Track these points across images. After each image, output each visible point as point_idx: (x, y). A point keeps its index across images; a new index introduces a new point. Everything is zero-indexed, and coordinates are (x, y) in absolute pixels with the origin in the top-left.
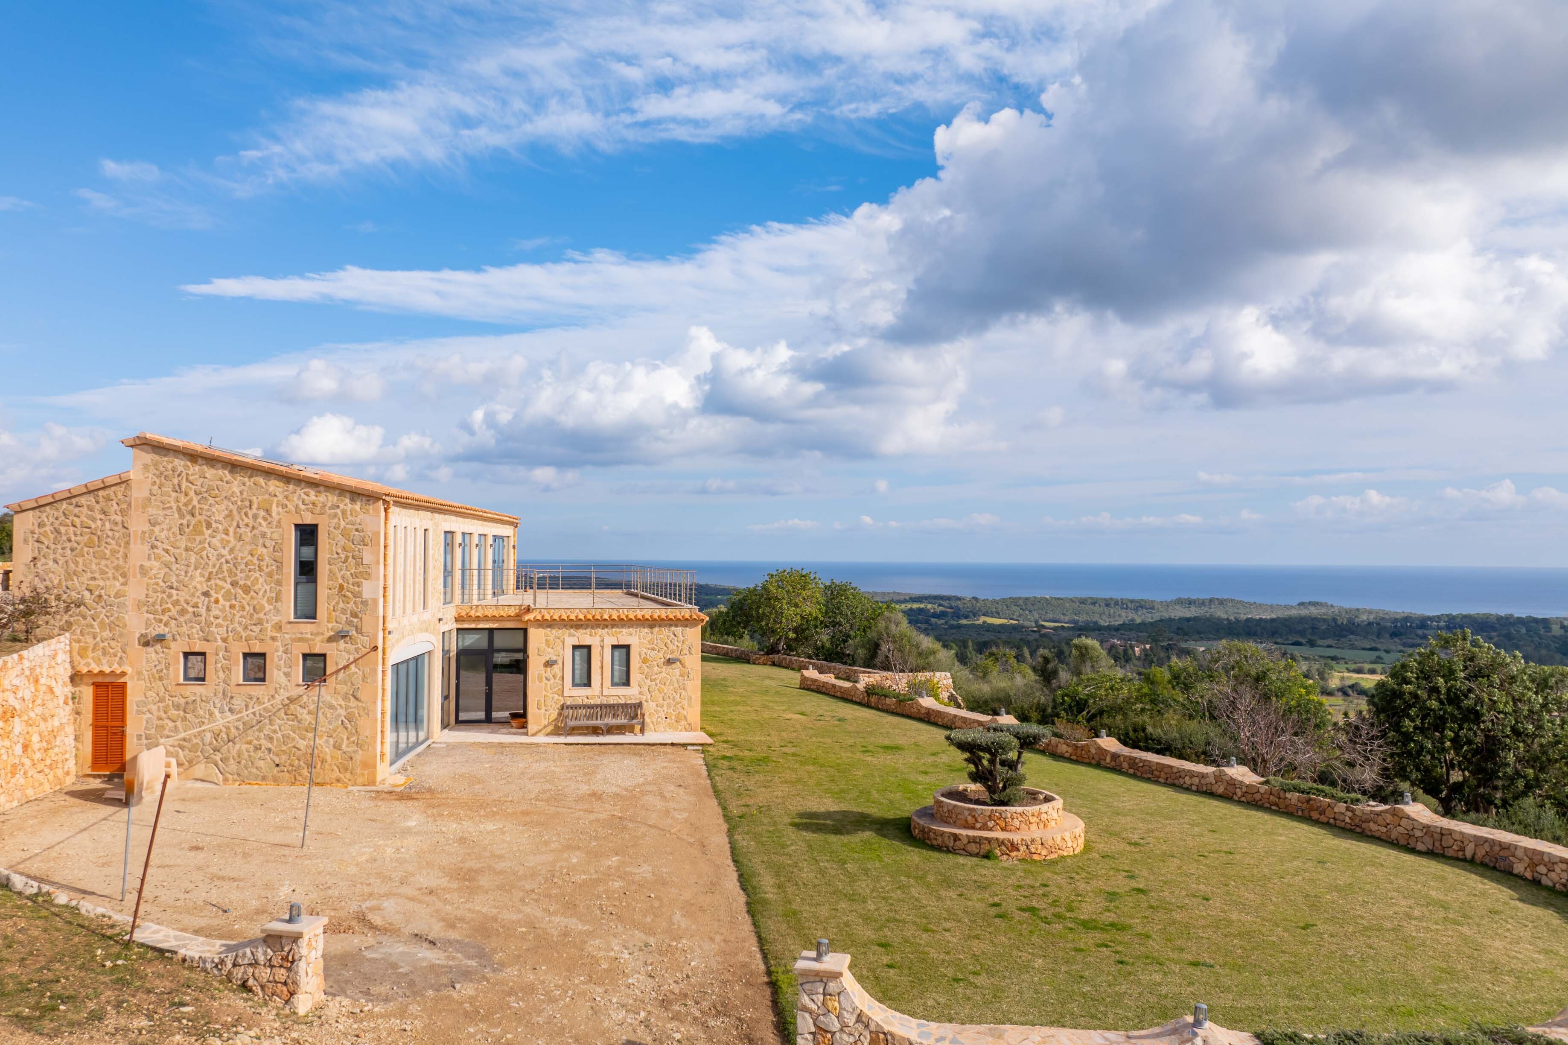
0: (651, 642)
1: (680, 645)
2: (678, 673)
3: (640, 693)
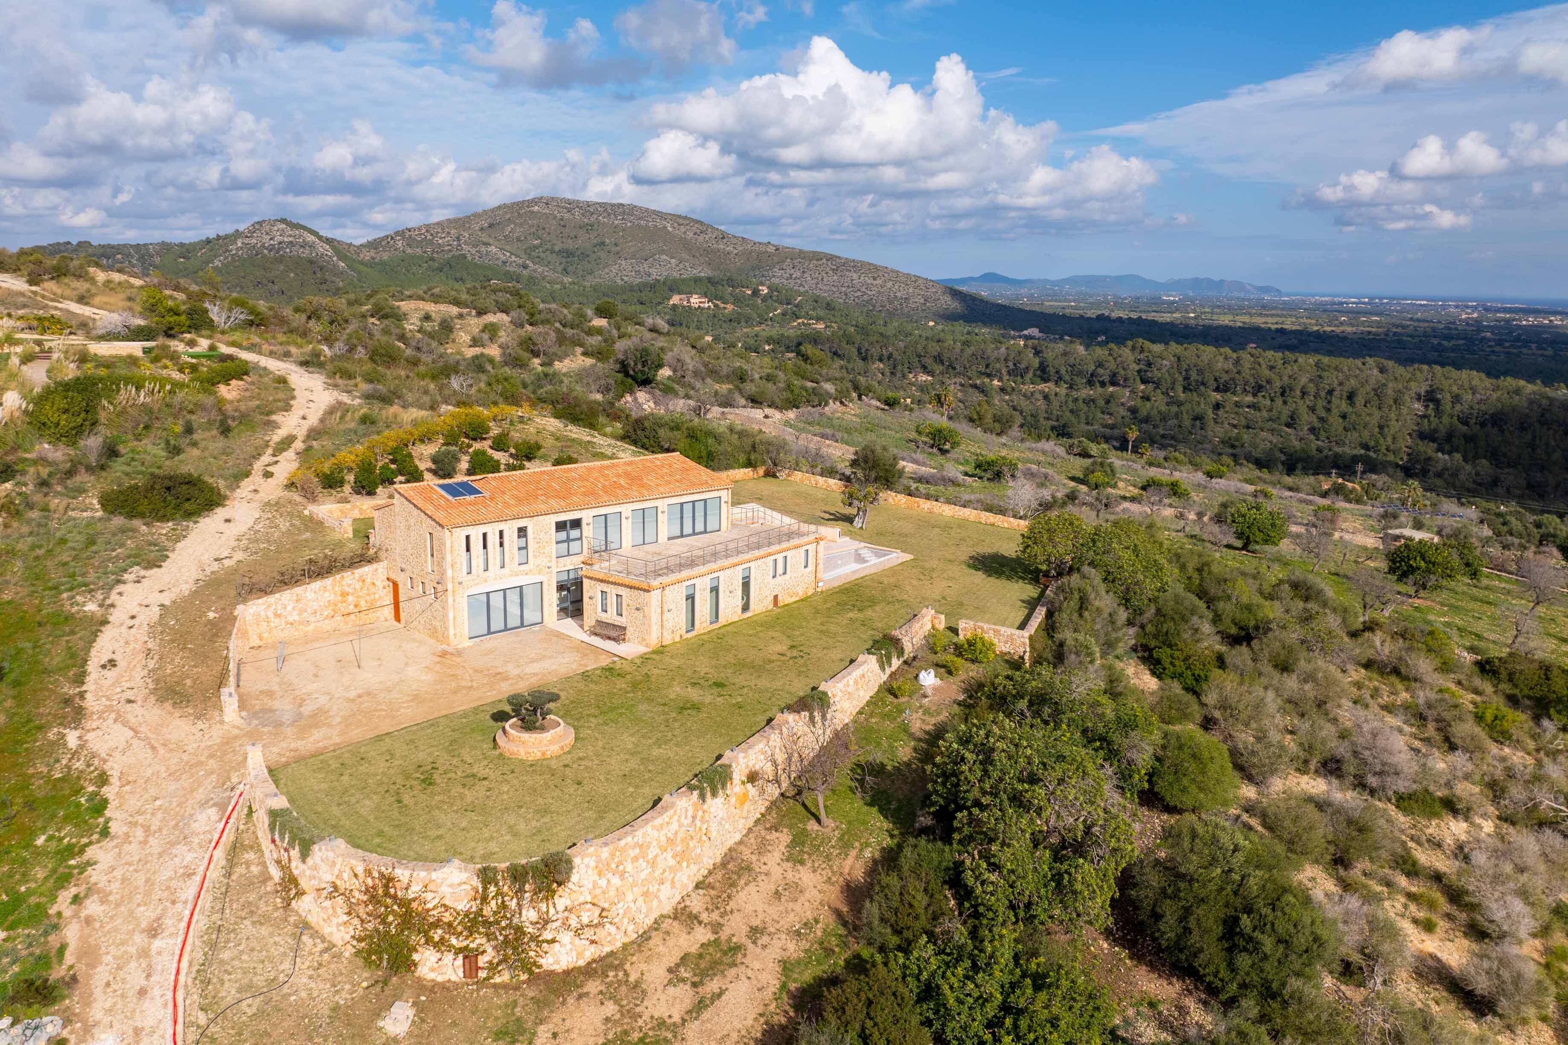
0: (630, 596)
1: (642, 600)
2: (642, 616)
3: (627, 622)
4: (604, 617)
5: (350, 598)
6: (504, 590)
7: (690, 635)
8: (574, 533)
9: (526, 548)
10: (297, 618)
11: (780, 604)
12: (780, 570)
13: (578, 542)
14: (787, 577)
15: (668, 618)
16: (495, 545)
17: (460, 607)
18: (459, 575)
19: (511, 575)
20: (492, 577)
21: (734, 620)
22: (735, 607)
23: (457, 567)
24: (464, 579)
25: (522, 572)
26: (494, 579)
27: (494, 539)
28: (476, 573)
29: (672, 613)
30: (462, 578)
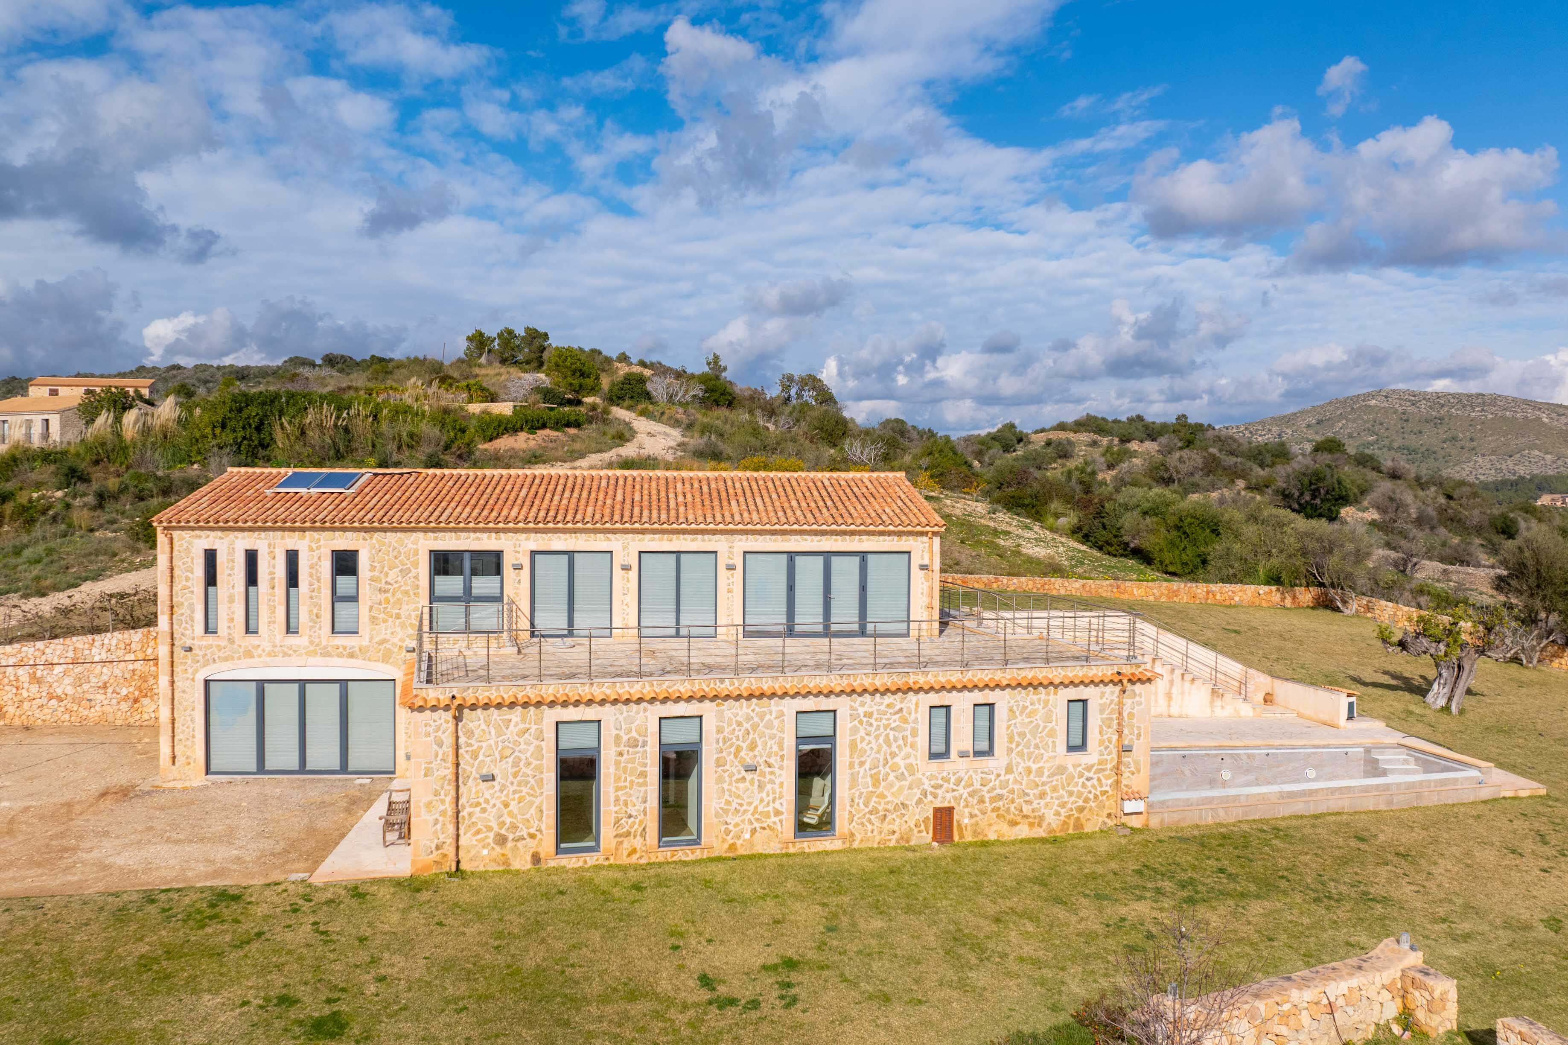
6: (303, 683)
7: (572, 862)
8: (483, 585)
9: (352, 598)
10: (70, 690)
11: (964, 836)
13: (492, 607)
14: (997, 763)
15: (481, 800)
16: (276, 581)
17: (185, 703)
18: (187, 632)
19: (313, 653)
20: (267, 649)
21: (759, 849)
22: (767, 815)
23: (182, 614)
24: (196, 642)
25: (341, 650)
26: (269, 655)
27: (274, 567)
28: (226, 634)
29: (497, 788)
30: (193, 639)
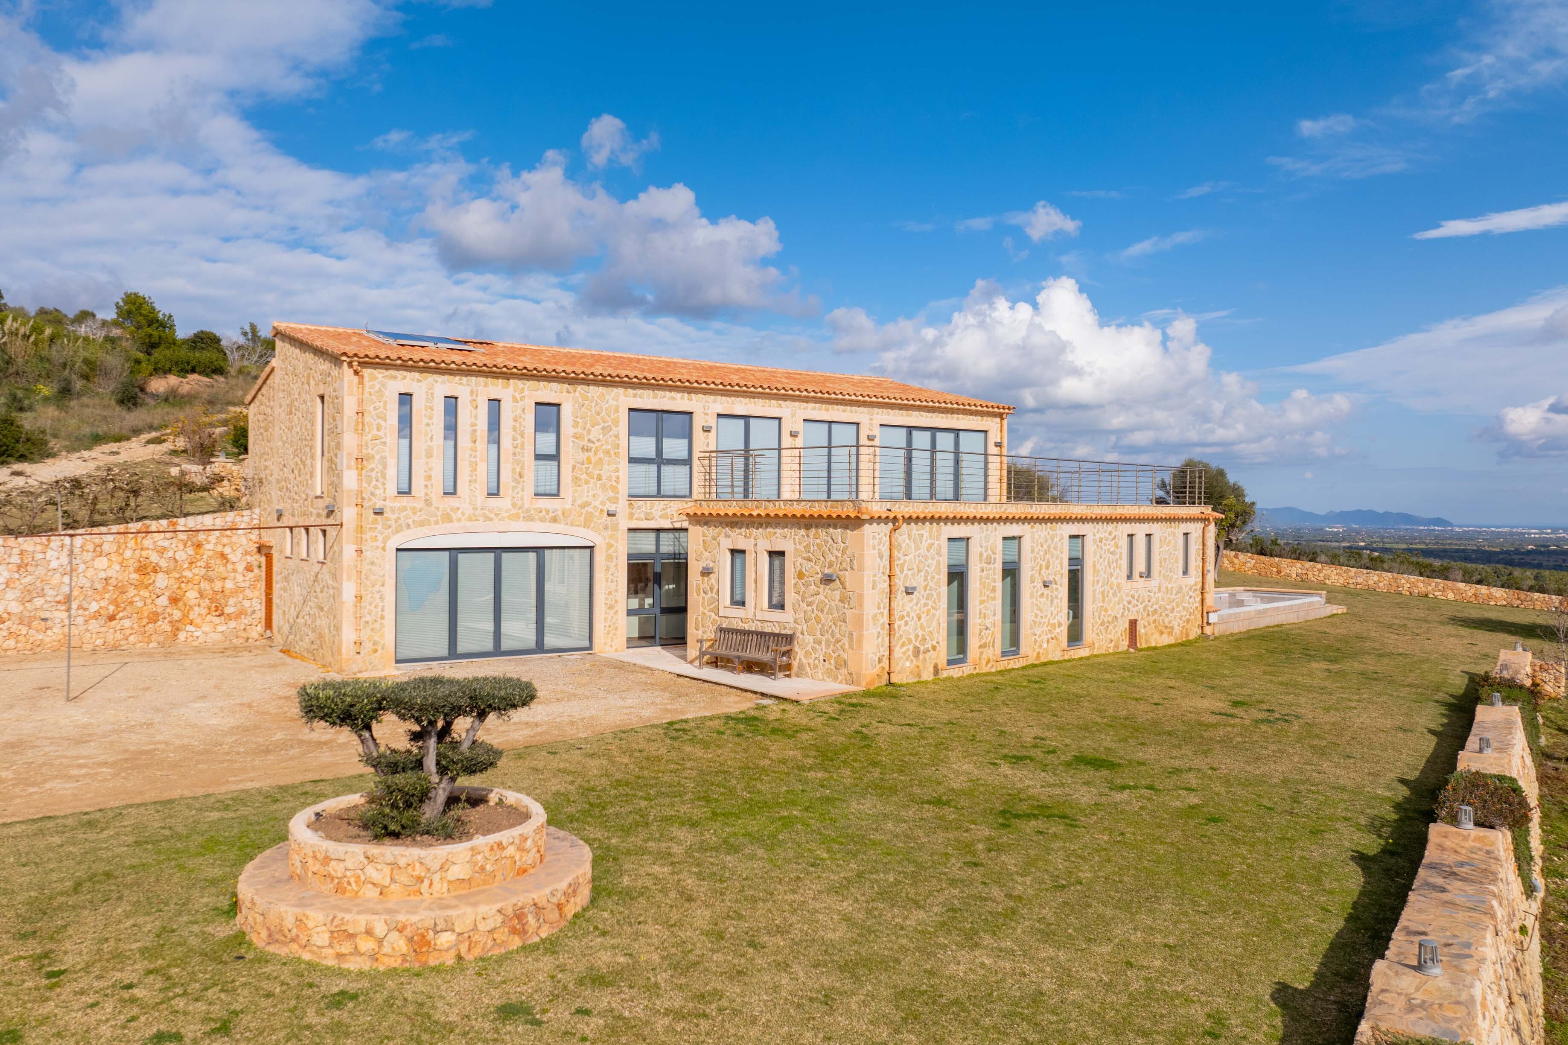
0: (807, 548)
1: (839, 555)
2: (838, 597)
3: (795, 621)
4: (737, 618)
5: (161, 581)
6: (499, 552)
7: (956, 672)
8: (674, 446)
9: (555, 457)
11: (1142, 644)
12: (1140, 566)
13: (684, 470)
14: (1154, 583)
15: (905, 613)
16: (478, 433)
17: (372, 577)
18: (378, 492)
19: (515, 517)
20: (467, 513)
21: (1051, 658)
22: (1053, 626)
23: (372, 470)
24: (388, 504)
25: (544, 513)
26: (470, 519)
27: (476, 417)
28: (422, 494)
29: (915, 602)
30: (385, 500)
